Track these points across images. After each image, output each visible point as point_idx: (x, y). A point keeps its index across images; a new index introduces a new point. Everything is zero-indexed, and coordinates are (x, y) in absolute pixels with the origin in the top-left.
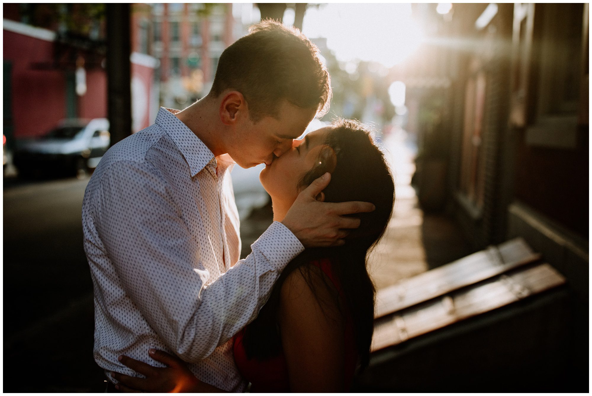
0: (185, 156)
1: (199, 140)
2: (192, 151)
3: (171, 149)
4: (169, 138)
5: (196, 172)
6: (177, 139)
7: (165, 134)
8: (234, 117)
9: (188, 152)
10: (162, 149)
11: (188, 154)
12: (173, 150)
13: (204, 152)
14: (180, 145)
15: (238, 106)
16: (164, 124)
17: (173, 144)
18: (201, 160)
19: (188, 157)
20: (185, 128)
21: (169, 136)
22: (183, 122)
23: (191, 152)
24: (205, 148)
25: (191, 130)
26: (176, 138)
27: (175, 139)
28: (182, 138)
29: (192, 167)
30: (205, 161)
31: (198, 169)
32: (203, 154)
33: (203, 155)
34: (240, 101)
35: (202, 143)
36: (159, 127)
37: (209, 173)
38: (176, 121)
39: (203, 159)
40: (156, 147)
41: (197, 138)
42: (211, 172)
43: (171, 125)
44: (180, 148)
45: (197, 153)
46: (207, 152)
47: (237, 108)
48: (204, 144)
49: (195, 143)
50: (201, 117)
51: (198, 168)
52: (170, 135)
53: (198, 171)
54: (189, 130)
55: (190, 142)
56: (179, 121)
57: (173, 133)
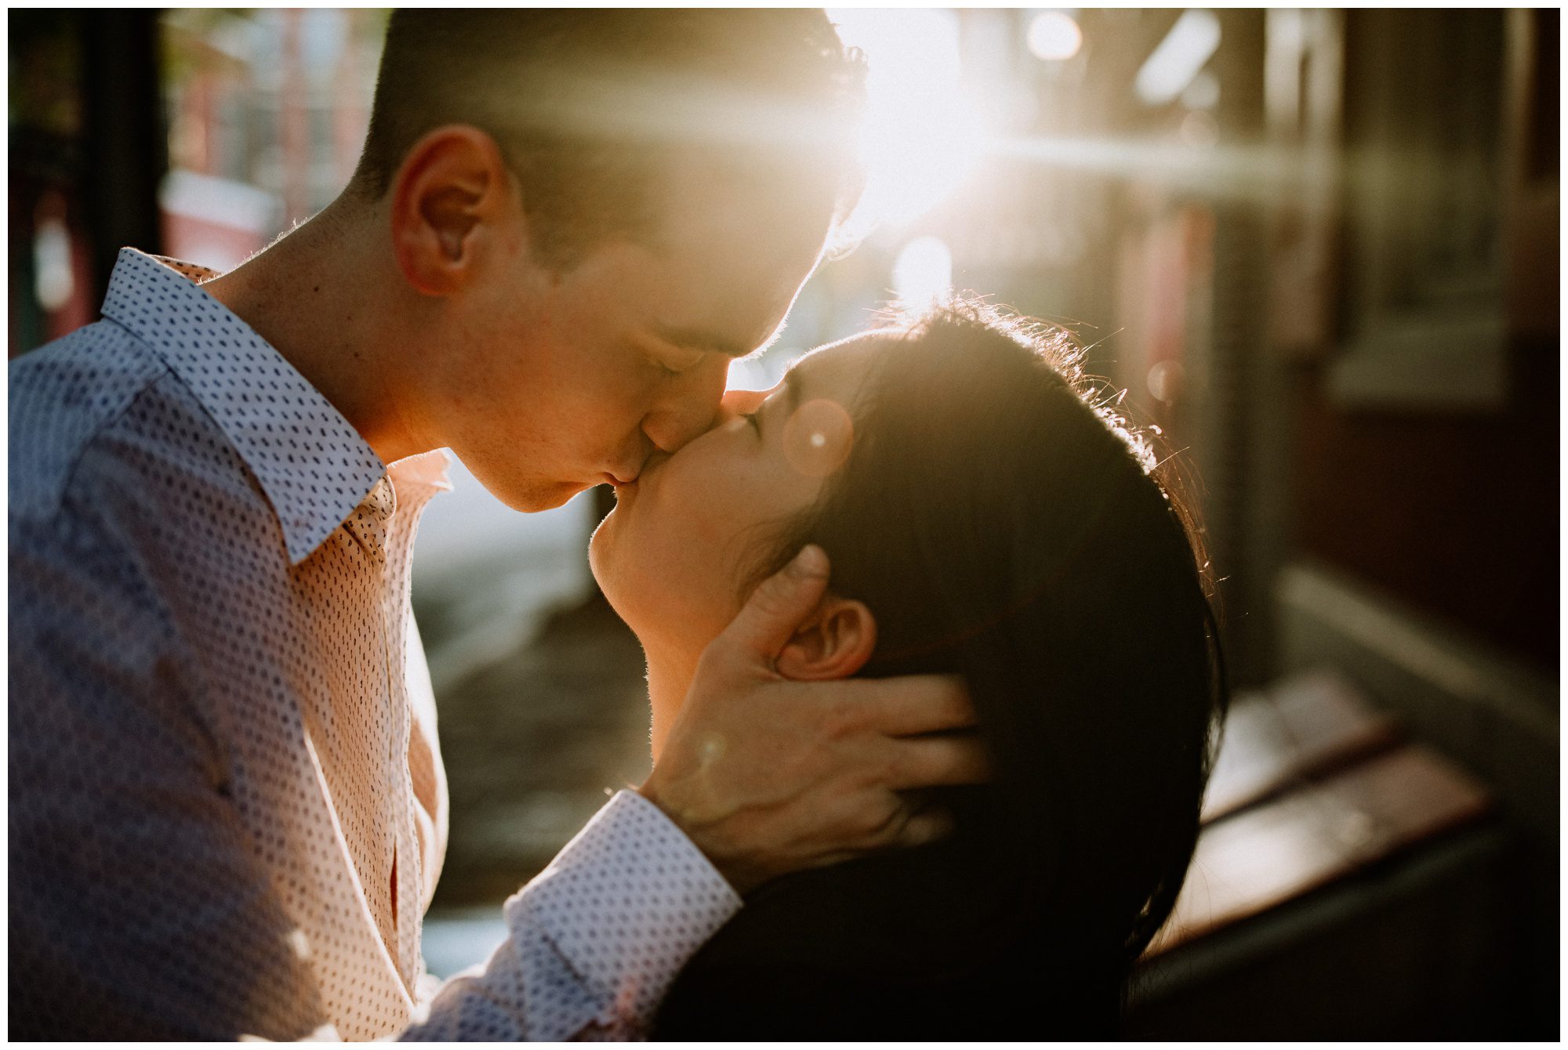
0: (257, 471)
1: (319, 398)
2: (287, 449)
3: (188, 441)
4: (181, 388)
5: (309, 541)
6: (220, 392)
7: (156, 370)
8: (457, 256)
9: (268, 451)
10: (145, 444)
11: (270, 462)
12: (200, 448)
13: (341, 453)
14: (231, 420)
15: (473, 199)
16: (151, 325)
17: (199, 416)
18: (332, 486)
19: (270, 475)
20: (253, 344)
21: (177, 377)
22: (244, 318)
23: (283, 453)
24: (347, 433)
25: (280, 356)
26: (213, 388)
27: (206, 392)
28: (240, 388)
29: (291, 518)
30: (347, 493)
31: (317, 530)
32: (338, 462)
33: (339, 467)
34: (483, 178)
35: (332, 412)
36: (129, 338)
37: (355, 545)
38: (210, 310)
39: (338, 482)
40: (116, 434)
41: (311, 393)
42: (361, 535)
43: (188, 328)
44: (231, 432)
45: (309, 456)
46: (354, 451)
47: (469, 210)
48: (341, 417)
49: (303, 411)
50: (316, 289)
51: (317, 523)
52: (183, 374)
53: (317, 538)
54: (271, 352)
55: (278, 407)
56: (224, 311)
57: (196, 366)
